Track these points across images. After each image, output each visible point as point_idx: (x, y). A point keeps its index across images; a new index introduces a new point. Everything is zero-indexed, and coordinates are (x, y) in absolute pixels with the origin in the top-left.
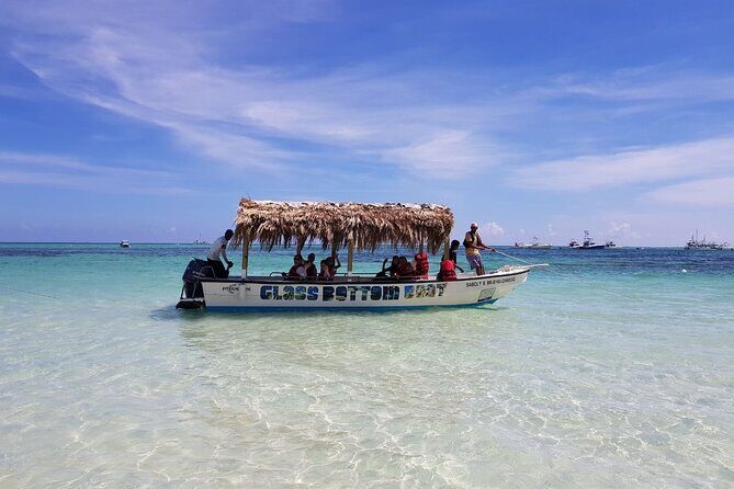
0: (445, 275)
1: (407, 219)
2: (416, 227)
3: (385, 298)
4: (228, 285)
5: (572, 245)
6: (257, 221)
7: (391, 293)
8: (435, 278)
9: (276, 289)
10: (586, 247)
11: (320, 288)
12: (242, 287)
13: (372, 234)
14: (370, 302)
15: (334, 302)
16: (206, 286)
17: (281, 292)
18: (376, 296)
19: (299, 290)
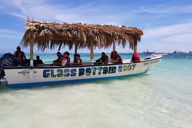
3: (109, 73)
4: (21, 70)
7: (113, 70)
10: (147, 53)
11: (78, 69)
12: (31, 71)
14: (102, 75)
15: (85, 77)
18: (105, 72)
19: (66, 71)
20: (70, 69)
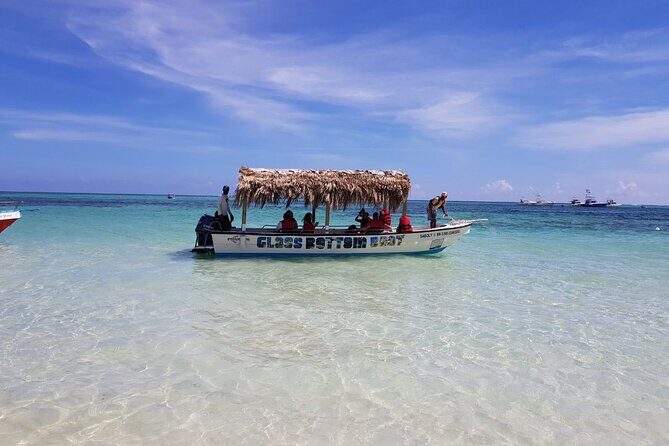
0: (404, 228)
1: (373, 184)
2: (380, 191)
3: (355, 247)
4: (231, 236)
5: (573, 202)
6: (255, 186)
7: (360, 242)
8: (395, 231)
9: (269, 240)
10: (587, 205)
11: (304, 238)
12: (243, 238)
13: (343, 196)
14: (343, 250)
15: (315, 250)
16: (215, 237)
17: (273, 241)
18: (347, 245)
19: (287, 240)
20: (294, 237)
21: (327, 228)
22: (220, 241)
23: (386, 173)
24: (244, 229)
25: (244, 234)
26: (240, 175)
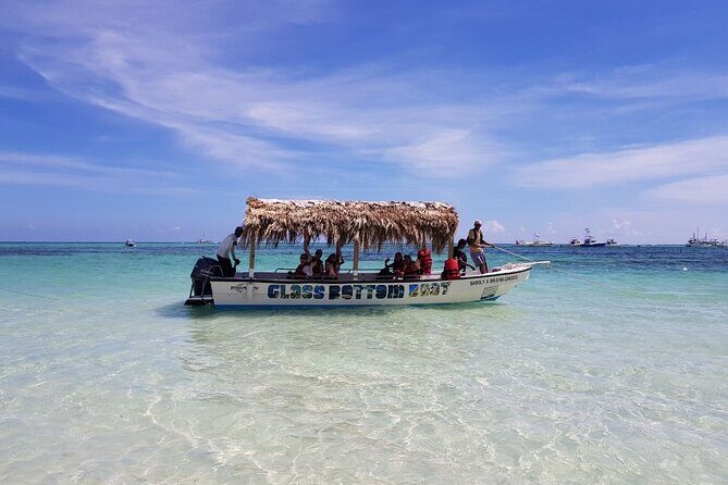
0: (449, 274)
1: (412, 219)
2: (422, 228)
3: (390, 297)
4: (236, 284)
5: (573, 243)
6: (266, 222)
7: (396, 292)
8: (439, 277)
9: (283, 289)
10: (587, 245)
11: (327, 286)
12: (250, 286)
13: (376, 233)
15: (340, 301)
16: (215, 285)
17: (288, 289)
18: (381, 295)
19: (305, 289)
20: (314, 285)
21: (356, 273)
22: (221, 290)
23: (427, 205)
24: (251, 275)
25: (251, 281)
26: (247, 207)
